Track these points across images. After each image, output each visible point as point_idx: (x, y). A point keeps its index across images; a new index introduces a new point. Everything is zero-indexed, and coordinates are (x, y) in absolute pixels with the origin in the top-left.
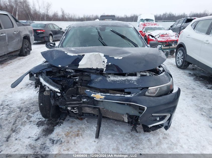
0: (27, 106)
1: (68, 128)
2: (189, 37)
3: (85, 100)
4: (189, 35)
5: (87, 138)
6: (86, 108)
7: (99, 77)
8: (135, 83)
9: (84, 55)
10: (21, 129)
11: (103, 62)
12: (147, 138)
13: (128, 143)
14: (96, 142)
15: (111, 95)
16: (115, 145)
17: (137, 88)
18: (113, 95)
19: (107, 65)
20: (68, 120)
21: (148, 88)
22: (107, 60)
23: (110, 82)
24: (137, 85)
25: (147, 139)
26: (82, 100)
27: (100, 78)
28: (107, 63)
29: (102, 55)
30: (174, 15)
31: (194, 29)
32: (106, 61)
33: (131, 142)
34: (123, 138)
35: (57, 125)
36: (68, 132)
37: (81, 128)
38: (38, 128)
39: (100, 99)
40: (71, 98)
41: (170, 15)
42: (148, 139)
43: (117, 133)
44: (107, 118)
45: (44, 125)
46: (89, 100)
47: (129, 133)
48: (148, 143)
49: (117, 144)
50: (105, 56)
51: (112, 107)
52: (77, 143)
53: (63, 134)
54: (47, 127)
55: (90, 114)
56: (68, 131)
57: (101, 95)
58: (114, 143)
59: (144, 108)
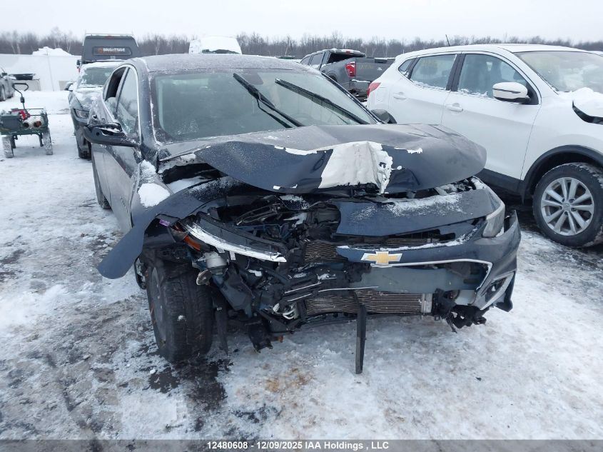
0: (60, 345)
1: (260, 370)
2: (403, 97)
3: (324, 276)
4: (401, 93)
5: (331, 380)
6: (316, 300)
7: (366, 208)
8: (459, 210)
9: (330, 152)
10: (112, 413)
11: (380, 165)
12: (461, 341)
13: (432, 364)
14: (363, 383)
15: (412, 248)
16: (410, 376)
17: (465, 221)
18: (418, 247)
19: (392, 173)
20: (236, 351)
21: (484, 218)
22: (391, 158)
23: (401, 217)
24: (465, 213)
25: (462, 343)
26: (319, 278)
27: (370, 209)
28: (392, 166)
29: (377, 146)
30: (265, 41)
31: (409, 77)
32: (389, 161)
33: (435, 360)
34: (413, 357)
35: (219, 372)
36: (269, 381)
37: (295, 362)
38: (169, 395)
39: (390, 263)
40: (292, 276)
41: (255, 40)
42: (465, 344)
43: (390, 349)
44: (375, 313)
45: (179, 384)
46: (334, 275)
47: (414, 342)
48: (471, 351)
49: (413, 374)
50: (384, 148)
51: (397, 283)
52: (319, 400)
53: (261, 389)
54: (191, 384)
55: (324, 314)
56: (266, 378)
57: (390, 253)
58: (403, 373)
59: (486, 265)
